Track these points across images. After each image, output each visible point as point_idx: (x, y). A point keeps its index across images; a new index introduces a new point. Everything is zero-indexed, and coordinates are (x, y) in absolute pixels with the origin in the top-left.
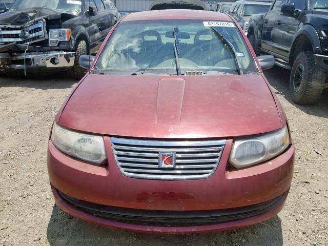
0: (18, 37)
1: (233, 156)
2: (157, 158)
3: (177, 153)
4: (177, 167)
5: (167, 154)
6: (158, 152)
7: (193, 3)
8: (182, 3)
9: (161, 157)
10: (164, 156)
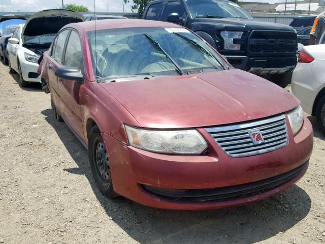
2: (249, 138)
3: (260, 130)
5: (255, 132)
6: (247, 133)
7: (73, 16)
8: (62, 16)
9: (252, 136)
10: (254, 135)
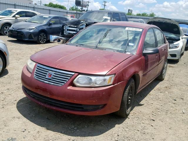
0: (75, 31)
1: (75, 80)
3: (54, 74)
4: (52, 79)
5: (50, 73)
6: (48, 72)
8: (164, 22)
